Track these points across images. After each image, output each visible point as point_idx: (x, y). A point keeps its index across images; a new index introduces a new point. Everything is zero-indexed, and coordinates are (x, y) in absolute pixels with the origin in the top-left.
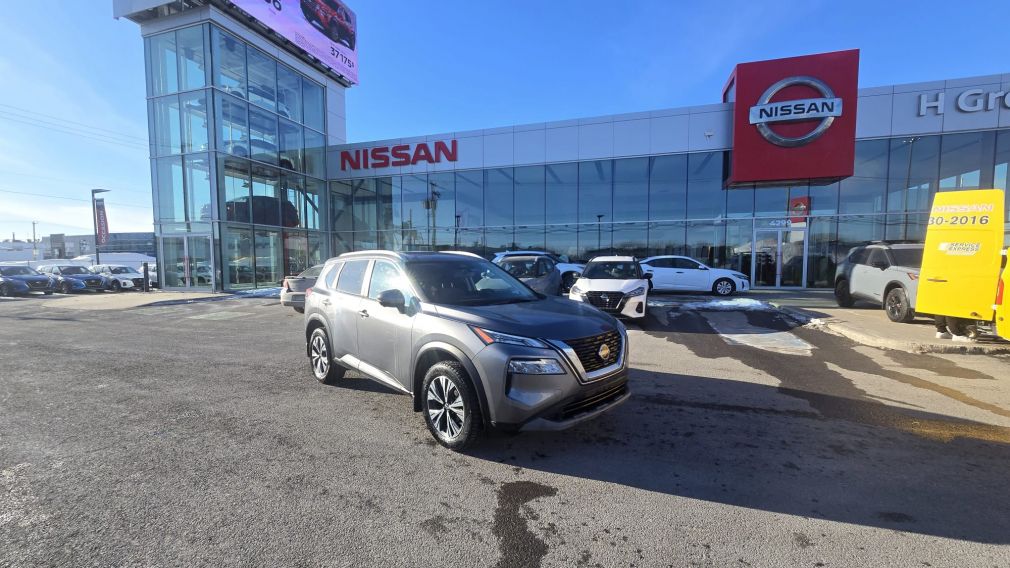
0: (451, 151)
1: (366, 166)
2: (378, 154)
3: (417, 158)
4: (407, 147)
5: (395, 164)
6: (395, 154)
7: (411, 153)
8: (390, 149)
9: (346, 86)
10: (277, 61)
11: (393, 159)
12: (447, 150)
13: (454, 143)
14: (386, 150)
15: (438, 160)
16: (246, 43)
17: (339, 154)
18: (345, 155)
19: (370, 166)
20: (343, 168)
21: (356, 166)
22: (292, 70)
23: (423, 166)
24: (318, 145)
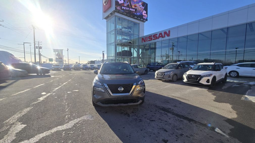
0: (168, 33)
1: (147, 41)
2: (150, 37)
3: (159, 37)
4: (157, 35)
5: (154, 39)
6: (154, 37)
7: (158, 36)
8: (153, 36)
9: (144, 22)
10: (128, 20)
11: (153, 38)
12: (167, 33)
13: (169, 31)
14: (152, 36)
15: (164, 37)
16: (122, 18)
17: (141, 39)
18: (143, 39)
19: (148, 40)
20: (142, 42)
21: (145, 41)
22: (132, 22)
23: (161, 39)
24: (137, 37)
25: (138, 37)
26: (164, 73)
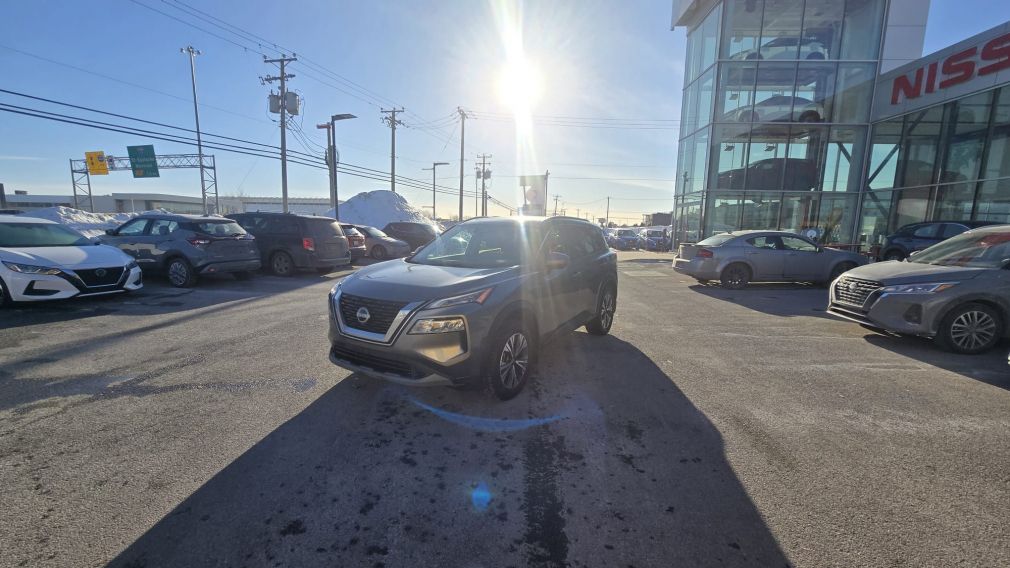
1: (930, 89)
2: (958, 63)
5: (984, 72)
6: (988, 56)
8: (980, 49)
11: (982, 65)
18: (900, 82)
19: (937, 84)
20: (894, 101)
21: (913, 94)
24: (862, 78)
25: (869, 77)
26: (881, 283)
